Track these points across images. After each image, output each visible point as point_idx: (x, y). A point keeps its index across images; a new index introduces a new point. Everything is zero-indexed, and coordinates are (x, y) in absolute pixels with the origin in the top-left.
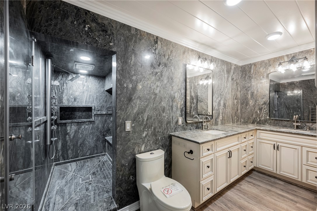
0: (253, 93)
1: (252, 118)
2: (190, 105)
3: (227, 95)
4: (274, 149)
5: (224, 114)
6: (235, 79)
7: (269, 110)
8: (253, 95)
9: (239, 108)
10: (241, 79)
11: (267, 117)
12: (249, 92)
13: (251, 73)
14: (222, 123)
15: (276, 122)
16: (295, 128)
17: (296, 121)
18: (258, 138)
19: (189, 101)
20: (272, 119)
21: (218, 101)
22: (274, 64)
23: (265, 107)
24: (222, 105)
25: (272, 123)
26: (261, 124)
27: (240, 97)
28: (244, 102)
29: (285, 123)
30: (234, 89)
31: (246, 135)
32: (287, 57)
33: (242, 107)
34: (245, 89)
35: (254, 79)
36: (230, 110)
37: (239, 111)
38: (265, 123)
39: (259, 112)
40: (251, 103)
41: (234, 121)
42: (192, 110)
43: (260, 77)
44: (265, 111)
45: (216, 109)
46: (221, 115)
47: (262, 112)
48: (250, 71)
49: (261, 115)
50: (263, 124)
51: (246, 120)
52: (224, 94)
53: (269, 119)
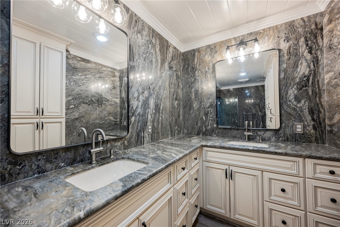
0: (197, 92)
1: (197, 128)
2: (120, 112)
3: (162, 91)
4: (227, 178)
5: (155, 122)
6: (175, 69)
7: (216, 114)
8: (197, 93)
9: (181, 113)
10: (182, 71)
11: (214, 125)
12: (193, 90)
13: (194, 63)
14: (153, 139)
15: (224, 131)
16: (247, 140)
17: (248, 129)
18: (204, 160)
19: (119, 105)
20: (220, 128)
21: (144, 98)
22: (220, 50)
23: (212, 111)
24: (152, 107)
25: (220, 133)
26: (207, 135)
27: (183, 97)
28: (187, 104)
29: (234, 132)
30: (174, 83)
31: (186, 162)
32: (235, 41)
33: (185, 111)
34: (188, 85)
35: (198, 71)
36: (167, 116)
37: (181, 117)
38: (212, 133)
39: (204, 119)
40: (195, 105)
41: (175, 132)
42: (123, 118)
43: (204, 68)
44: (212, 117)
45: (139, 114)
46: (150, 125)
47: (209, 118)
48: (194, 60)
49: (207, 122)
50: (210, 136)
51: (190, 130)
52: (157, 88)
53: (217, 127)
